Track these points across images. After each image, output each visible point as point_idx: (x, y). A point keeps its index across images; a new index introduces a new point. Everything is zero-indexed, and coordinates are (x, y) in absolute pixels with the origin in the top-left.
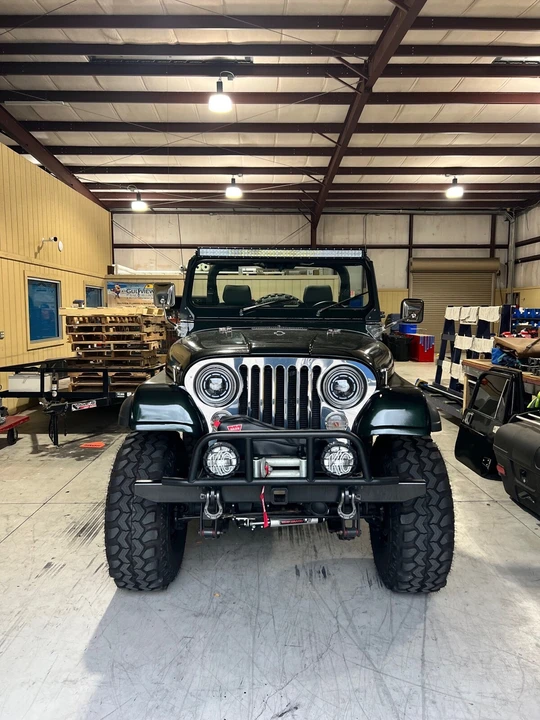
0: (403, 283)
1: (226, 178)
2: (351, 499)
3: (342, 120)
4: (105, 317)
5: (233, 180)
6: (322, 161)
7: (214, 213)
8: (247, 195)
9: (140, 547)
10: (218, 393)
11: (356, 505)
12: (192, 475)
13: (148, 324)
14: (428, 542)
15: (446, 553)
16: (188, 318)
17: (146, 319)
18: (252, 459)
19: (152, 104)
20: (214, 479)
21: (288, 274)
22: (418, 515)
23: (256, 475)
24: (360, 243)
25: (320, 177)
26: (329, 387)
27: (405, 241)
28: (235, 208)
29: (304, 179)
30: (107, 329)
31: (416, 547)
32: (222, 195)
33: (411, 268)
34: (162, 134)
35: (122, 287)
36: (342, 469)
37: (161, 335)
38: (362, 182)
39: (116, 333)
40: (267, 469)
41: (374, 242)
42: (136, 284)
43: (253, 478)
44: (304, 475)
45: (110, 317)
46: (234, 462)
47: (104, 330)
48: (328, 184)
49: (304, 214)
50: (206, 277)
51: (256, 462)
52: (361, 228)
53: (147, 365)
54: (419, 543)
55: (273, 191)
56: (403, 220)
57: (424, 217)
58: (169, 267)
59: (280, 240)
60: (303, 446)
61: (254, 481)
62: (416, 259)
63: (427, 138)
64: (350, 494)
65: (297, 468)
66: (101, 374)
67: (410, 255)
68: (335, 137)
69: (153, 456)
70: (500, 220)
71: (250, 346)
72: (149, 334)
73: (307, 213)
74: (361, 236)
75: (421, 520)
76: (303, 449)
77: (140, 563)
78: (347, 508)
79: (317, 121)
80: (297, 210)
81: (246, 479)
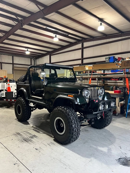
3: (7, 30)
12: (98, 111)
16: (46, 80)
27: (12, 62)
38: (4, 46)
44: (107, 108)
56: (11, 57)
57: (16, 57)
62: (15, 67)
63: (25, 39)
68: (4, 34)
70: (32, 60)
74: (0, 60)
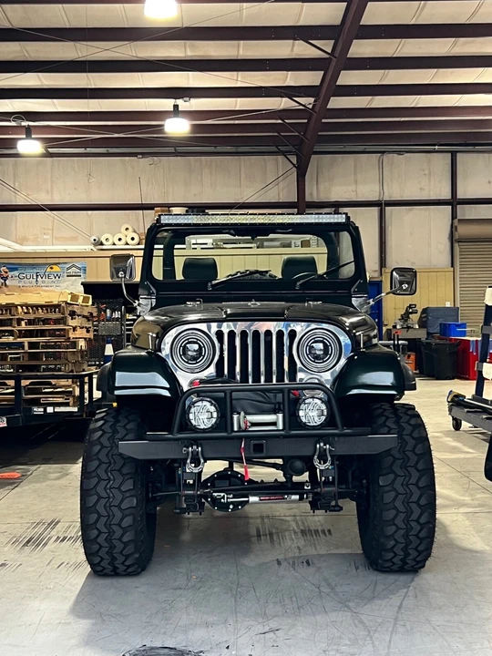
0: (445, 259)
1: (166, 104)
2: (325, 450)
3: (338, 21)
4: (16, 306)
5: (176, 107)
6: (312, 78)
7: (144, 155)
8: (196, 128)
9: (119, 515)
10: (194, 359)
11: (331, 456)
12: (175, 430)
13: (73, 314)
14: (407, 503)
15: (425, 515)
16: (150, 294)
17: (70, 309)
18: (232, 414)
19: (60, 5)
20: (197, 432)
21: (262, 247)
22: (397, 476)
23: (236, 429)
24: (374, 197)
25: (308, 101)
26: (305, 350)
27: (446, 195)
28: (178, 148)
29: (284, 103)
30: (19, 321)
31: (395, 508)
32: (159, 128)
33: (456, 236)
34: (71, 44)
35: (12, 270)
36: (316, 419)
37: (88, 331)
38: (373, 106)
39: (31, 328)
40: (245, 423)
41: (397, 197)
42: (33, 266)
43: (233, 431)
44: (281, 428)
45: (22, 306)
46: (215, 415)
47: (15, 323)
48: (321, 110)
49: (284, 154)
50: (142, 253)
51: (235, 417)
52: (375, 173)
53: (72, 371)
54: (398, 504)
55: (237, 122)
56: (442, 162)
57: (475, 155)
58: (73, 240)
59: (249, 195)
60: (279, 403)
61: (234, 434)
62: (462, 221)
63: (465, 43)
64: (325, 445)
65: (274, 424)
66: (12, 383)
67: (454, 216)
68: (328, 45)
69: (128, 427)
71: (226, 312)
72: (74, 329)
73: (290, 152)
74: (376, 187)
75: (400, 480)
76: (279, 406)
77: (118, 532)
78: (323, 458)
79: (301, 23)
80: (274, 149)
81: (226, 431)
